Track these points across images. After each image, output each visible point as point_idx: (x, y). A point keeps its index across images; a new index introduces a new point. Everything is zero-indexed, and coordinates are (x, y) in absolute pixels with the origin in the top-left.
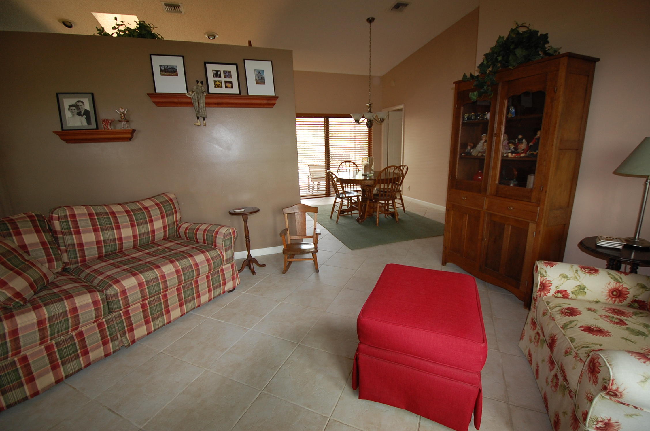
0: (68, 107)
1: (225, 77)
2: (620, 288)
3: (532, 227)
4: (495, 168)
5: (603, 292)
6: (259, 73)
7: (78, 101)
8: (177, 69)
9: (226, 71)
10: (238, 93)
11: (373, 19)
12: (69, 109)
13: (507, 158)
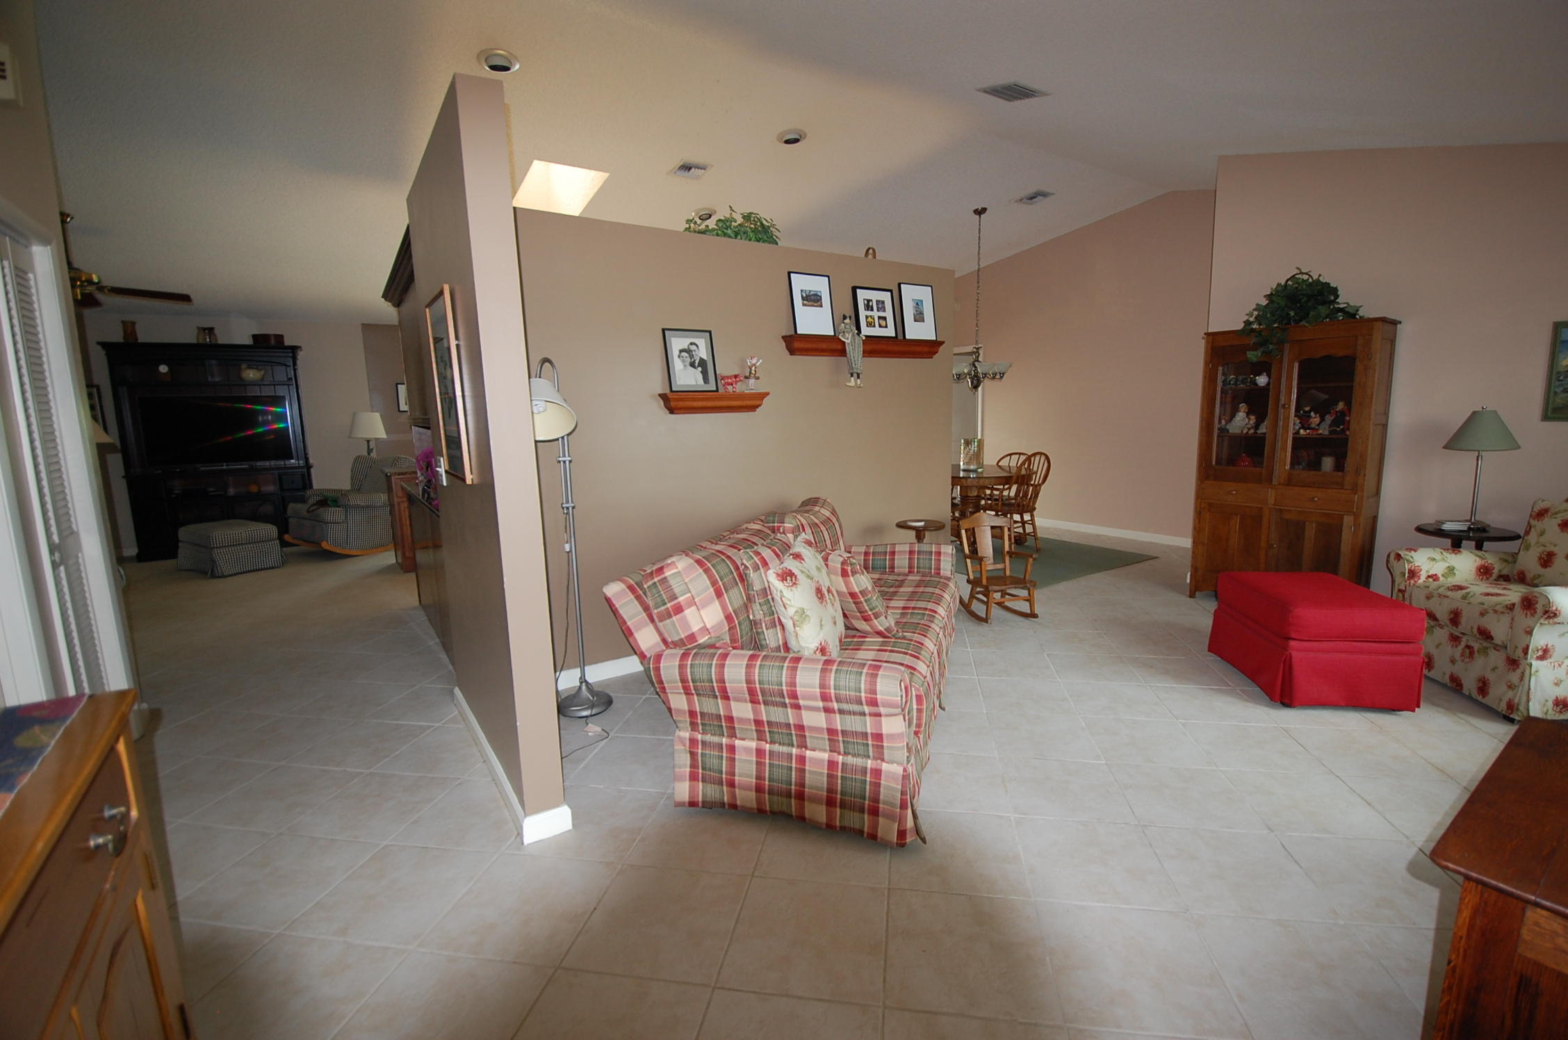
0: (678, 353)
1: (878, 311)
2: (1486, 565)
3: (1348, 520)
4: (1284, 449)
5: (1471, 571)
6: (917, 304)
7: (691, 344)
8: (821, 297)
9: (879, 301)
10: (894, 335)
11: (984, 210)
12: (679, 357)
13: (1298, 436)
